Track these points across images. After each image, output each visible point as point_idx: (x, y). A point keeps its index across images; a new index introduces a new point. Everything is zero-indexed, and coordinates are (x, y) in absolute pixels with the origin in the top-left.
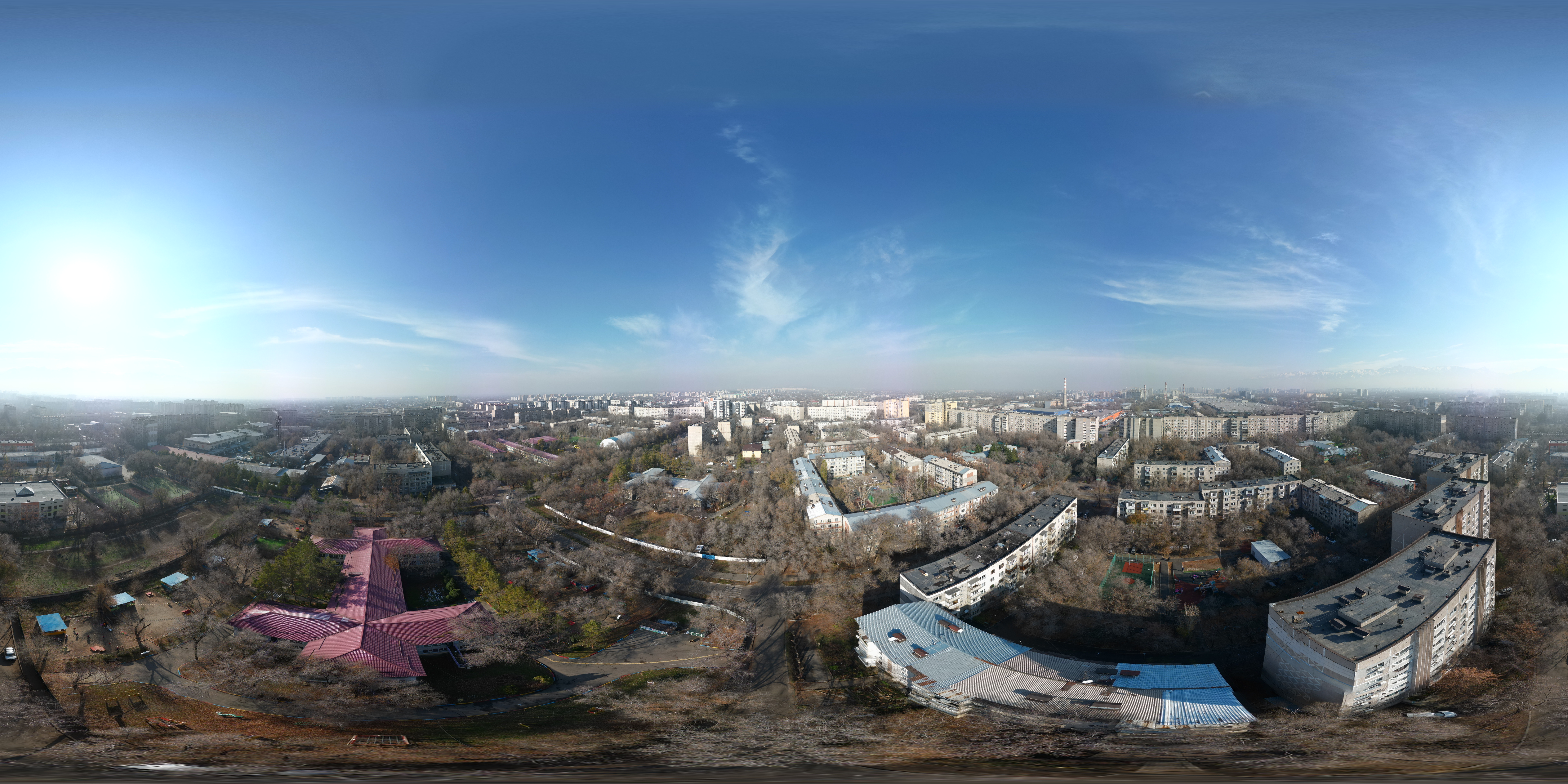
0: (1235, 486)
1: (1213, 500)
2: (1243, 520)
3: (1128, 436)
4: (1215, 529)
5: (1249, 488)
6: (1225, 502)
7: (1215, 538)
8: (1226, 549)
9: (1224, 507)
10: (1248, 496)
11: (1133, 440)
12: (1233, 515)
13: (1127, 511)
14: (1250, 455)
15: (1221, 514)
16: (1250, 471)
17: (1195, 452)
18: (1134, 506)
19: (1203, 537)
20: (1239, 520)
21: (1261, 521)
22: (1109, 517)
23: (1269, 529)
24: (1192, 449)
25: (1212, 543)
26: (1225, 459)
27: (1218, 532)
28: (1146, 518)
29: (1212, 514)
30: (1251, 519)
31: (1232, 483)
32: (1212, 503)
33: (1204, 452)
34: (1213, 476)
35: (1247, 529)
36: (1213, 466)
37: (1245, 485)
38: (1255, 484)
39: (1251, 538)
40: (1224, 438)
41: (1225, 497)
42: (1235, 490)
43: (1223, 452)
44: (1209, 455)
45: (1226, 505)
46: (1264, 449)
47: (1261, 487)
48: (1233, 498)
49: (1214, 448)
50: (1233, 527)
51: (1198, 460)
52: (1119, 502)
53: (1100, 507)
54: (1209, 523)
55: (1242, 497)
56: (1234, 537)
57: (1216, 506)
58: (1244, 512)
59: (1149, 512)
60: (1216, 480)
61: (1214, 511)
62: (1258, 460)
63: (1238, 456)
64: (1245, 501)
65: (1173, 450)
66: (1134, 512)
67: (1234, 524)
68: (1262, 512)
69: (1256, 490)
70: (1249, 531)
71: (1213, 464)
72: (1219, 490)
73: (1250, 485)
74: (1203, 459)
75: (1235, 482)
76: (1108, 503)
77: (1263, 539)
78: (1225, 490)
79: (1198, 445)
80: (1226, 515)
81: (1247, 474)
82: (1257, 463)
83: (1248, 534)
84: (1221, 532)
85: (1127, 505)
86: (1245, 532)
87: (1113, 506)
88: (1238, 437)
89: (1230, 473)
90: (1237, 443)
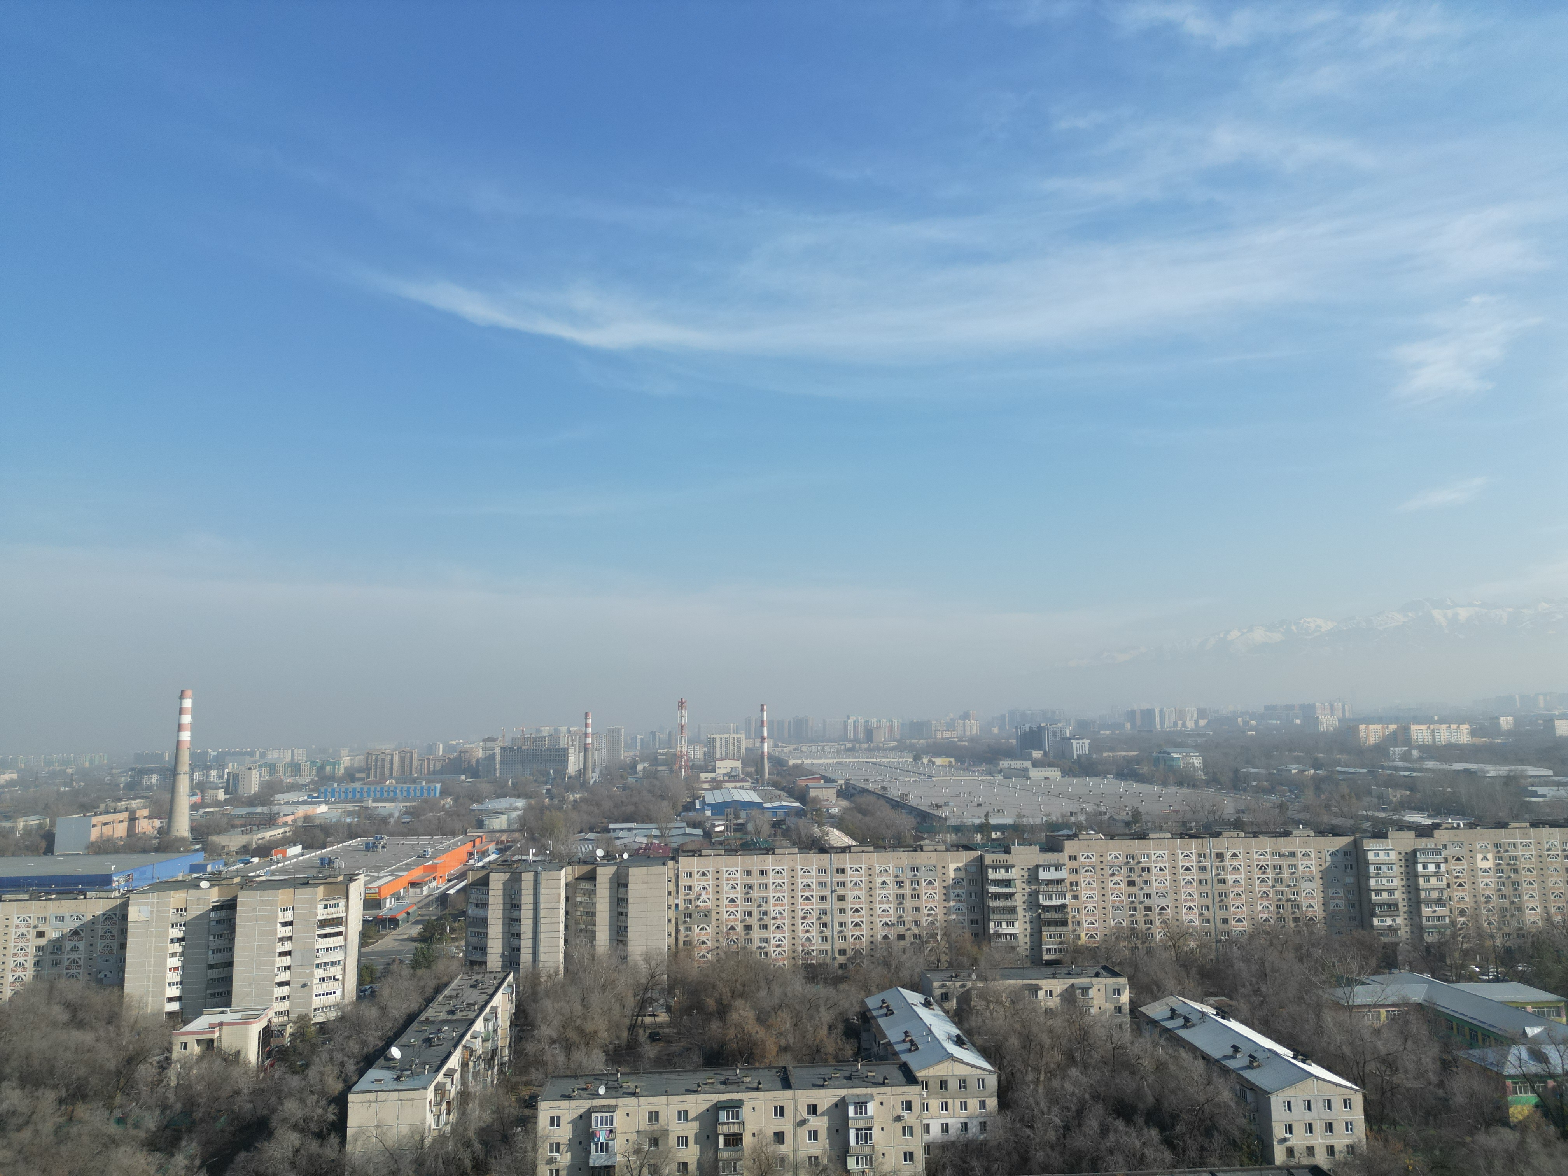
3: (511, 960)
14: (1084, 1035)
17: (826, 1016)
24: (812, 1006)
26: (968, 1056)
33: (865, 1016)
34: (916, 1145)
36: (912, 1092)
40: (955, 948)
43: (958, 1017)
44: (893, 1032)
46: (1156, 1010)
49: (914, 998)
51: (840, 1061)
62: (1131, 1069)
63: (1027, 1040)
65: (723, 1011)
71: (911, 1079)
74: (863, 1054)
79: (837, 980)
81: (1079, 1141)
82: (1126, 1083)
88: (1024, 943)
89: (997, 1134)
90: (1016, 970)
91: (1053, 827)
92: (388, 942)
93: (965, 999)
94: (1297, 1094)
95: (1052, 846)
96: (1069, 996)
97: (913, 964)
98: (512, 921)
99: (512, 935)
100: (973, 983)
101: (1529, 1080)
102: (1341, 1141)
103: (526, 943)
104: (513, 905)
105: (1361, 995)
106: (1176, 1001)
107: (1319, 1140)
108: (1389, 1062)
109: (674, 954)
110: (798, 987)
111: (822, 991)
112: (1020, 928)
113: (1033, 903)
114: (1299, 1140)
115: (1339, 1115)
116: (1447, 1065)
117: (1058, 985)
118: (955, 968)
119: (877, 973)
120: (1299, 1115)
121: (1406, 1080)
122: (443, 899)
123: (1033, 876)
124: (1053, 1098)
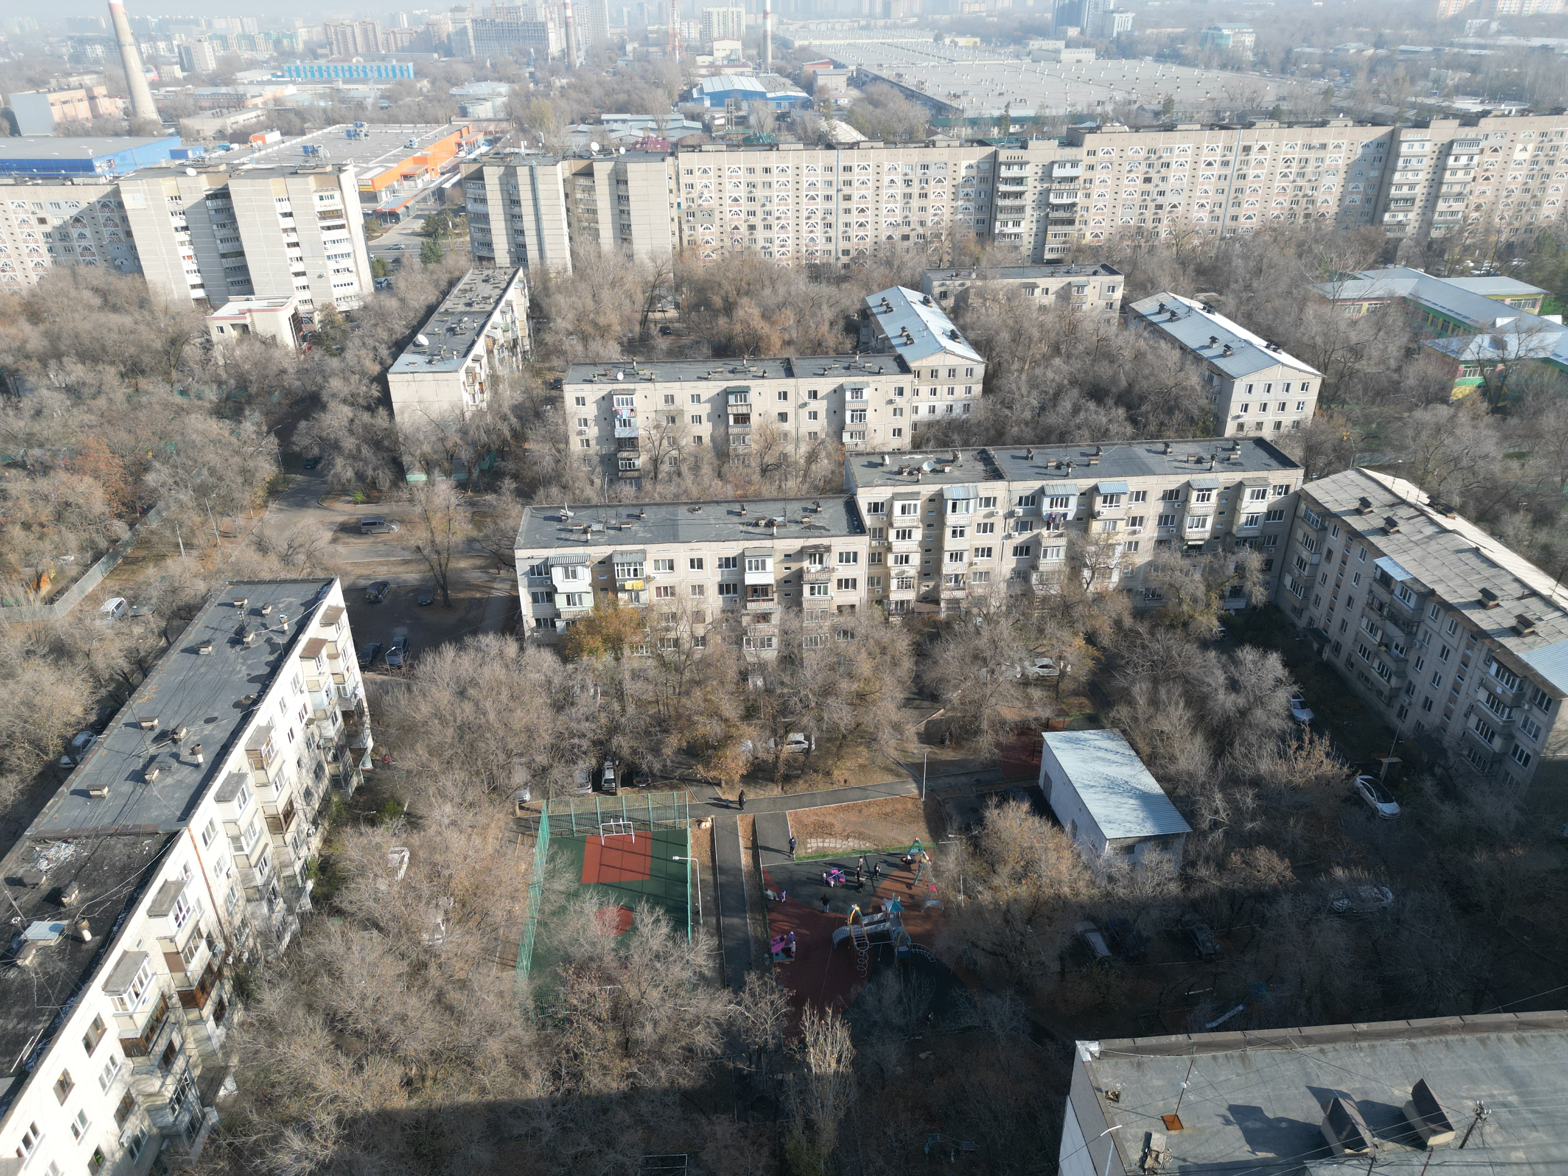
0: (996, 474)
1: (904, 534)
2: (1020, 628)
3: (519, 257)
4: (907, 664)
5: (1057, 486)
6: (950, 544)
7: (908, 703)
8: (948, 755)
9: (949, 567)
10: (1050, 522)
11: (544, 273)
12: (981, 601)
13: (560, 602)
14: (1072, 330)
15: (931, 599)
16: (1066, 405)
17: (828, 313)
18: (585, 577)
19: (861, 696)
20: (1005, 627)
21: (1091, 639)
22: (490, 641)
23: (1121, 682)
24: (815, 304)
25: (897, 727)
26: (962, 349)
27: (917, 678)
28: (641, 624)
29: (896, 595)
30: (1051, 627)
31: (986, 459)
32: (900, 546)
33: (866, 314)
34: (905, 423)
35: (1034, 671)
36: (905, 381)
37: (1042, 472)
38: (1086, 469)
39: (1044, 713)
40: (958, 248)
41: (951, 519)
42: (997, 489)
43: (954, 314)
44: (890, 327)
45: (957, 556)
46: (1146, 306)
47: (1107, 485)
48: (987, 528)
49: (915, 296)
50: (978, 658)
51: (839, 353)
52: (522, 567)
53: (448, 604)
54: (885, 635)
55: (1023, 526)
56: (978, 704)
57: (916, 559)
58: (1028, 593)
59: (648, 596)
60: (918, 445)
61: (905, 584)
62: (1111, 358)
63: (1018, 335)
64: (1037, 541)
65: (729, 308)
66: (588, 602)
67: (982, 642)
68: (1099, 598)
69: (1089, 495)
70: (1040, 682)
71: (904, 368)
72: (928, 490)
73: (1061, 470)
74: (862, 347)
75: (999, 456)
76: (476, 577)
77: (1093, 722)
78: (952, 491)
79: (840, 280)
80: (954, 603)
81: (1052, 419)
82: (1104, 370)
83: (1037, 693)
84: (931, 676)
85: (557, 574)
86: (1025, 682)
87: (500, 590)
88: (1027, 243)
89: (979, 413)
90: (1018, 269)
91: (1077, 118)
92: (392, 235)
93: (962, 297)
94: (1259, 380)
95: (1072, 141)
96: (1064, 295)
97: (915, 263)
98: (514, 218)
99: (516, 233)
100: (973, 282)
101: (1481, 364)
102: (1288, 418)
103: (530, 240)
104: (512, 202)
105: (1349, 289)
106: (1166, 298)
107: (1269, 418)
108: (1356, 352)
109: (680, 253)
110: (802, 285)
111: (825, 290)
112: (1027, 228)
113: (1043, 202)
114: (1250, 418)
115: (1296, 395)
116: (1409, 353)
117: (1055, 283)
118: (956, 268)
119: (879, 273)
120: (1259, 396)
121: (1365, 366)
122: (440, 194)
123: (1047, 174)
124: (1033, 384)
